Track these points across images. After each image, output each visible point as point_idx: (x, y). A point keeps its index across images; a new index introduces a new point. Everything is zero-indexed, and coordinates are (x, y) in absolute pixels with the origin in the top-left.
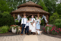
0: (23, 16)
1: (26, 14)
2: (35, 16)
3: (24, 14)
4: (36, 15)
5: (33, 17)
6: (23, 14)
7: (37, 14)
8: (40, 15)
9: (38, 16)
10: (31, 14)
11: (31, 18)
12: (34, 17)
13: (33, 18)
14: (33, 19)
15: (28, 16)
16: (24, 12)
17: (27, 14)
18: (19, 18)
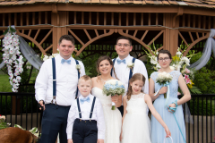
0: (49, 41)
1: (75, 25)
2: (146, 41)
3: (59, 28)
4: (152, 34)
5: (129, 48)
6: (46, 26)
7: (156, 27)
8: (185, 34)
9: (166, 39)
10: (113, 29)
11: (112, 55)
12: (137, 52)
13: (129, 59)
14: (125, 66)
15: (86, 40)
16: (55, 10)
17: (82, 26)
18: (18, 57)
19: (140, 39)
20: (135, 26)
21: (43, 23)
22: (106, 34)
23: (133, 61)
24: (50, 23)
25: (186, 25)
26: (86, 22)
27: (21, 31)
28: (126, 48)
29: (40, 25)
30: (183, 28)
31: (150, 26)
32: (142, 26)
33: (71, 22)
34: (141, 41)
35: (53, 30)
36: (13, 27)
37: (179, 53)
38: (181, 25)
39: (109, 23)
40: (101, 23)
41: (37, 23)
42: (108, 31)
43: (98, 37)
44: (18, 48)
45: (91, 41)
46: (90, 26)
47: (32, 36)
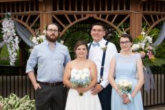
1: (58, 12)
4: (120, 18)
6: (35, 12)
7: (124, 11)
10: (89, 14)
17: (64, 12)
18: (14, 38)
19: (111, 21)
20: (106, 11)
21: (32, 10)
22: (83, 19)
23: (107, 44)
24: (37, 10)
25: (149, 9)
26: (67, 9)
27: (15, 17)
28: (100, 33)
29: (30, 12)
30: (146, 12)
31: (119, 11)
32: (112, 11)
33: (55, 9)
34: (111, 24)
35: (40, 16)
36: (9, 13)
37: (143, 33)
38: (144, 10)
39: (85, 9)
40: (79, 9)
41: (27, 10)
42: (84, 16)
43: (77, 21)
44: (13, 30)
45: (71, 24)
46: (70, 12)
47: (24, 21)
